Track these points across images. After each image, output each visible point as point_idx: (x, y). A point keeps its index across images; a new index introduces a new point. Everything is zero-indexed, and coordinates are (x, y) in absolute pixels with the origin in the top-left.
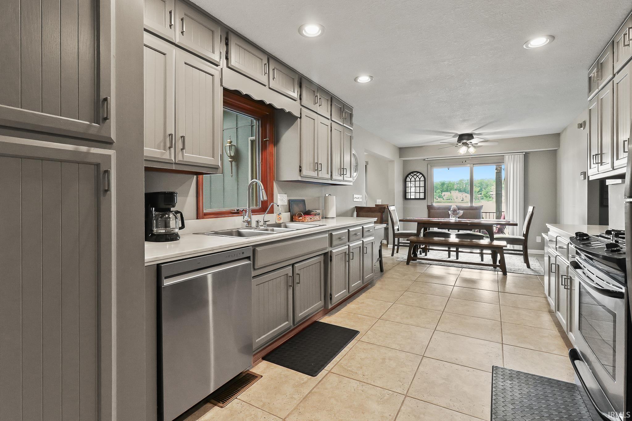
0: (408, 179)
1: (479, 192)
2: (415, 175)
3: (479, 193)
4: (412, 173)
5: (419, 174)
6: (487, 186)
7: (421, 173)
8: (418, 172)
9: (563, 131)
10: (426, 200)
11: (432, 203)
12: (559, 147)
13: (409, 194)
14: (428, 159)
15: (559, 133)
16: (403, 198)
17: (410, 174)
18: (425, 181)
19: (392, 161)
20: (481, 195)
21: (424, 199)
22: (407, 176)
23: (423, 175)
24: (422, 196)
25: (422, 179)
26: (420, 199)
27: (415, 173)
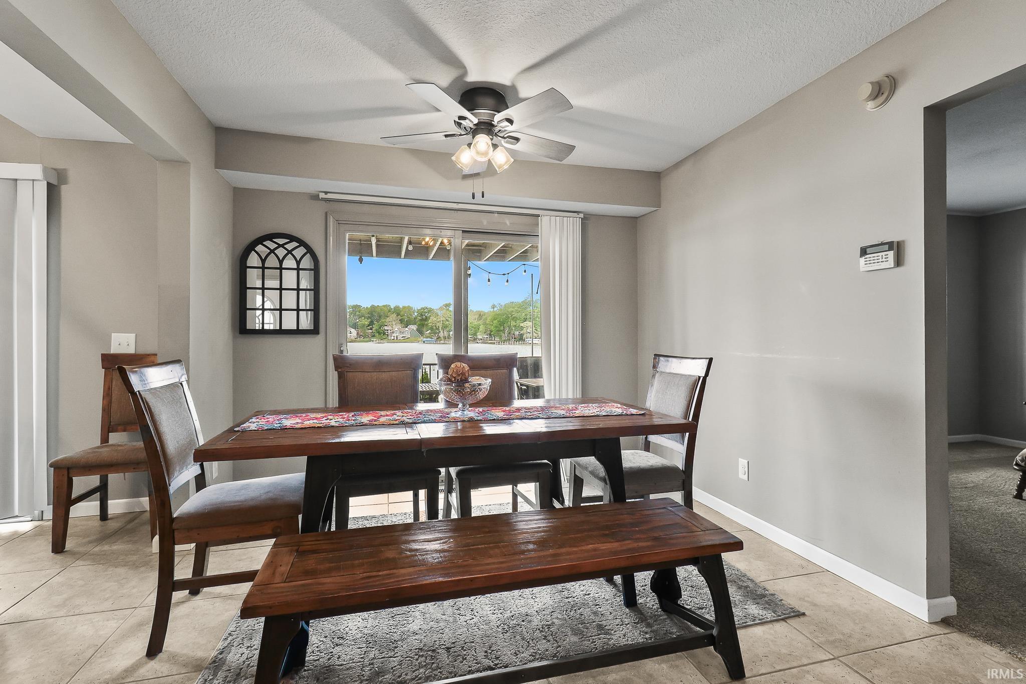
0: (253, 260)
1: (369, 326)
2: (280, 246)
3: (369, 328)
4: (271, 237)
5: (296, 244)
6: (380, 317)
7: (302, 243)
8: (292, 238)
9: (677, 165)
10: (319, 339)
11: (340, 345)
12: (659, 206)
13: (259, 313)
14: (329, 196)
15: (659, 171)
16: (233, 326)
17: (260, 240)
18: (316, 270)
19: (177, 163)
20: (371, 331)
21: (315, 331)
22: (251, 248)
23: (310, 251)
24: (306, 322)
25: (307, 263)
26: (298, 332)
27: (281, 241)
